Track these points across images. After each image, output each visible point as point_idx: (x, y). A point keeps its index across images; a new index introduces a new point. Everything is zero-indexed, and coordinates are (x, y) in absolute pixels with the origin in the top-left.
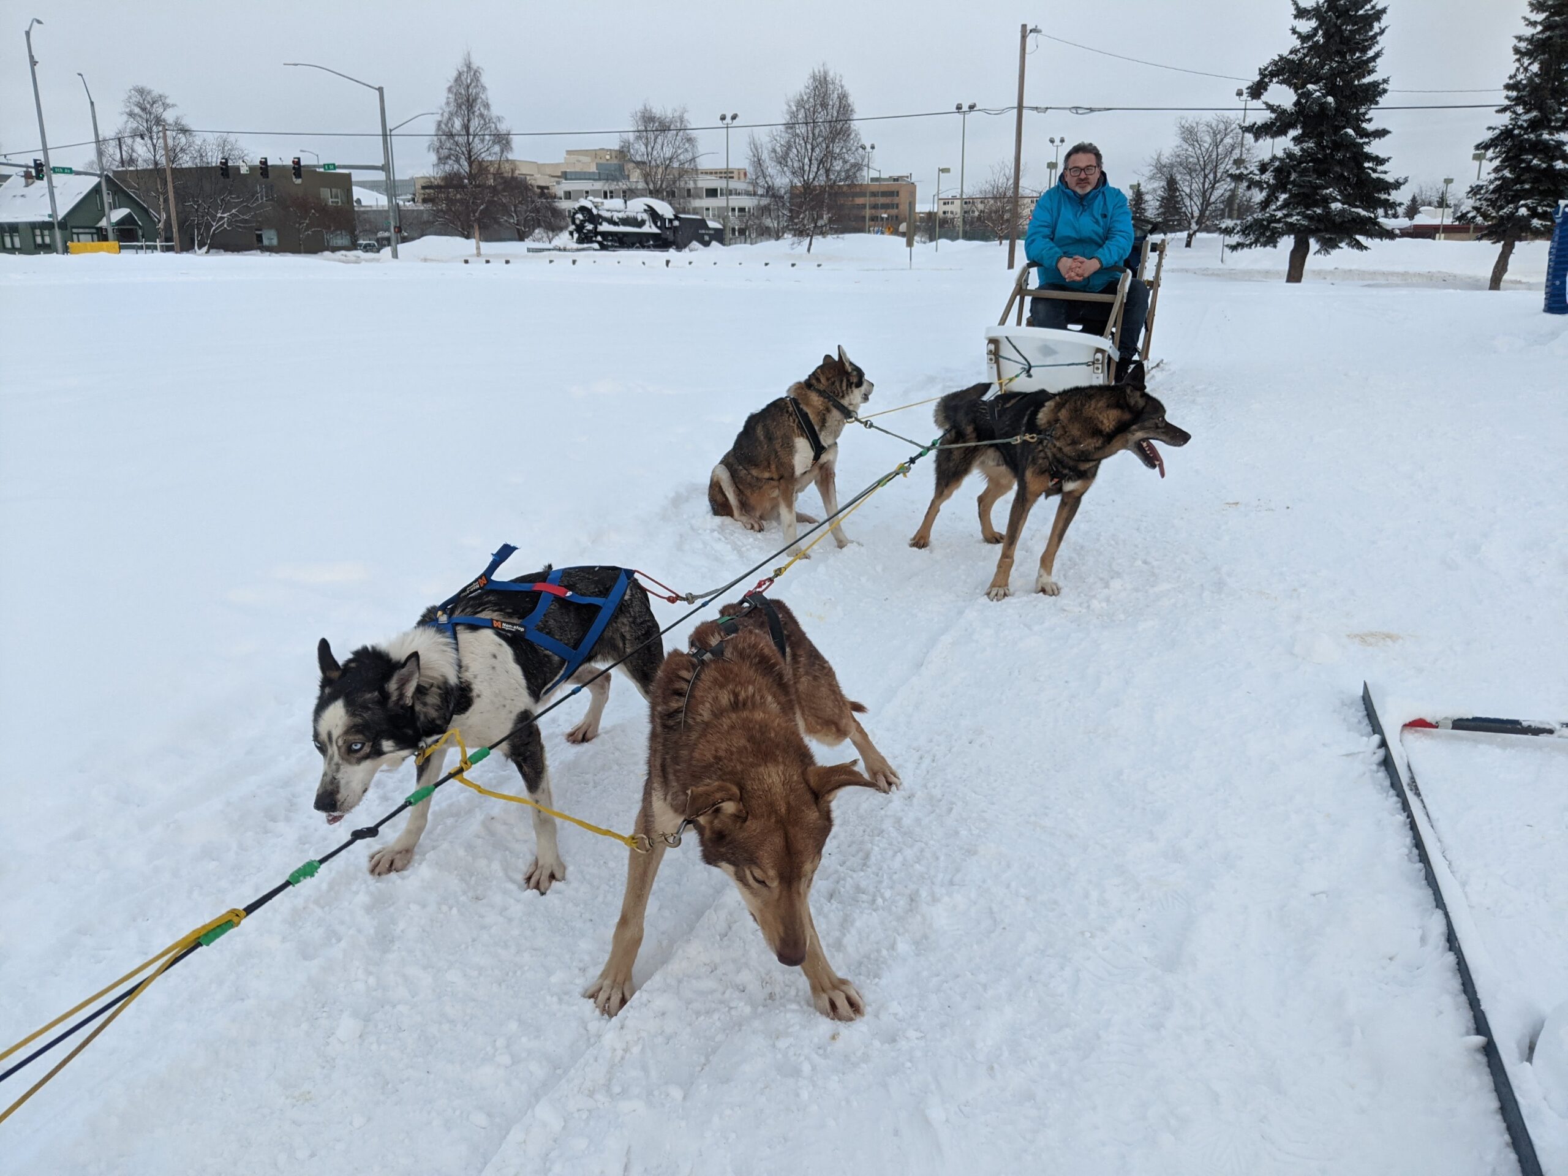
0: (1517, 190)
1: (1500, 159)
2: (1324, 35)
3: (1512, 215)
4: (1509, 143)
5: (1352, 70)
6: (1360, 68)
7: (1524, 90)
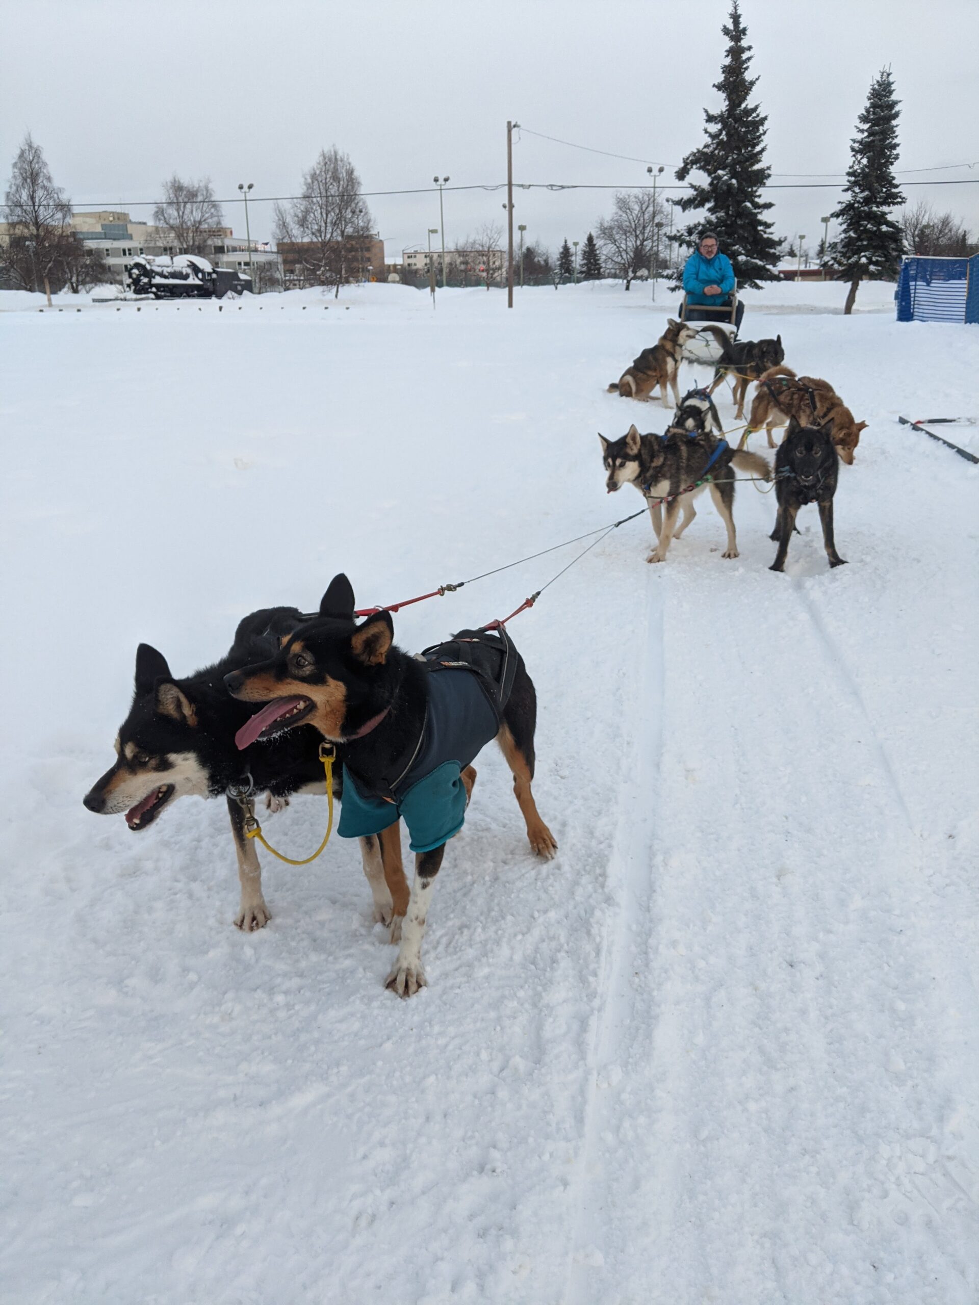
0: (859, 246)
1: (846, 224)
2: (727, 134)
3: (857, 262)
4: (851, 212)
5: (747, 160)
6: (752, 159)
7: (858, 176)
